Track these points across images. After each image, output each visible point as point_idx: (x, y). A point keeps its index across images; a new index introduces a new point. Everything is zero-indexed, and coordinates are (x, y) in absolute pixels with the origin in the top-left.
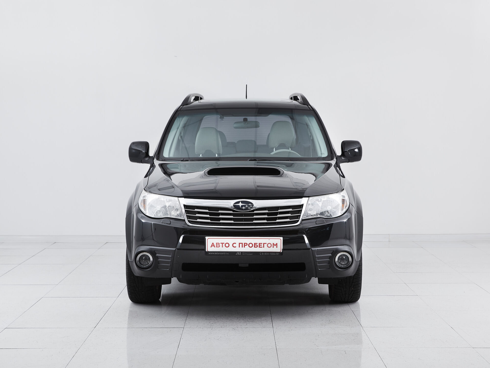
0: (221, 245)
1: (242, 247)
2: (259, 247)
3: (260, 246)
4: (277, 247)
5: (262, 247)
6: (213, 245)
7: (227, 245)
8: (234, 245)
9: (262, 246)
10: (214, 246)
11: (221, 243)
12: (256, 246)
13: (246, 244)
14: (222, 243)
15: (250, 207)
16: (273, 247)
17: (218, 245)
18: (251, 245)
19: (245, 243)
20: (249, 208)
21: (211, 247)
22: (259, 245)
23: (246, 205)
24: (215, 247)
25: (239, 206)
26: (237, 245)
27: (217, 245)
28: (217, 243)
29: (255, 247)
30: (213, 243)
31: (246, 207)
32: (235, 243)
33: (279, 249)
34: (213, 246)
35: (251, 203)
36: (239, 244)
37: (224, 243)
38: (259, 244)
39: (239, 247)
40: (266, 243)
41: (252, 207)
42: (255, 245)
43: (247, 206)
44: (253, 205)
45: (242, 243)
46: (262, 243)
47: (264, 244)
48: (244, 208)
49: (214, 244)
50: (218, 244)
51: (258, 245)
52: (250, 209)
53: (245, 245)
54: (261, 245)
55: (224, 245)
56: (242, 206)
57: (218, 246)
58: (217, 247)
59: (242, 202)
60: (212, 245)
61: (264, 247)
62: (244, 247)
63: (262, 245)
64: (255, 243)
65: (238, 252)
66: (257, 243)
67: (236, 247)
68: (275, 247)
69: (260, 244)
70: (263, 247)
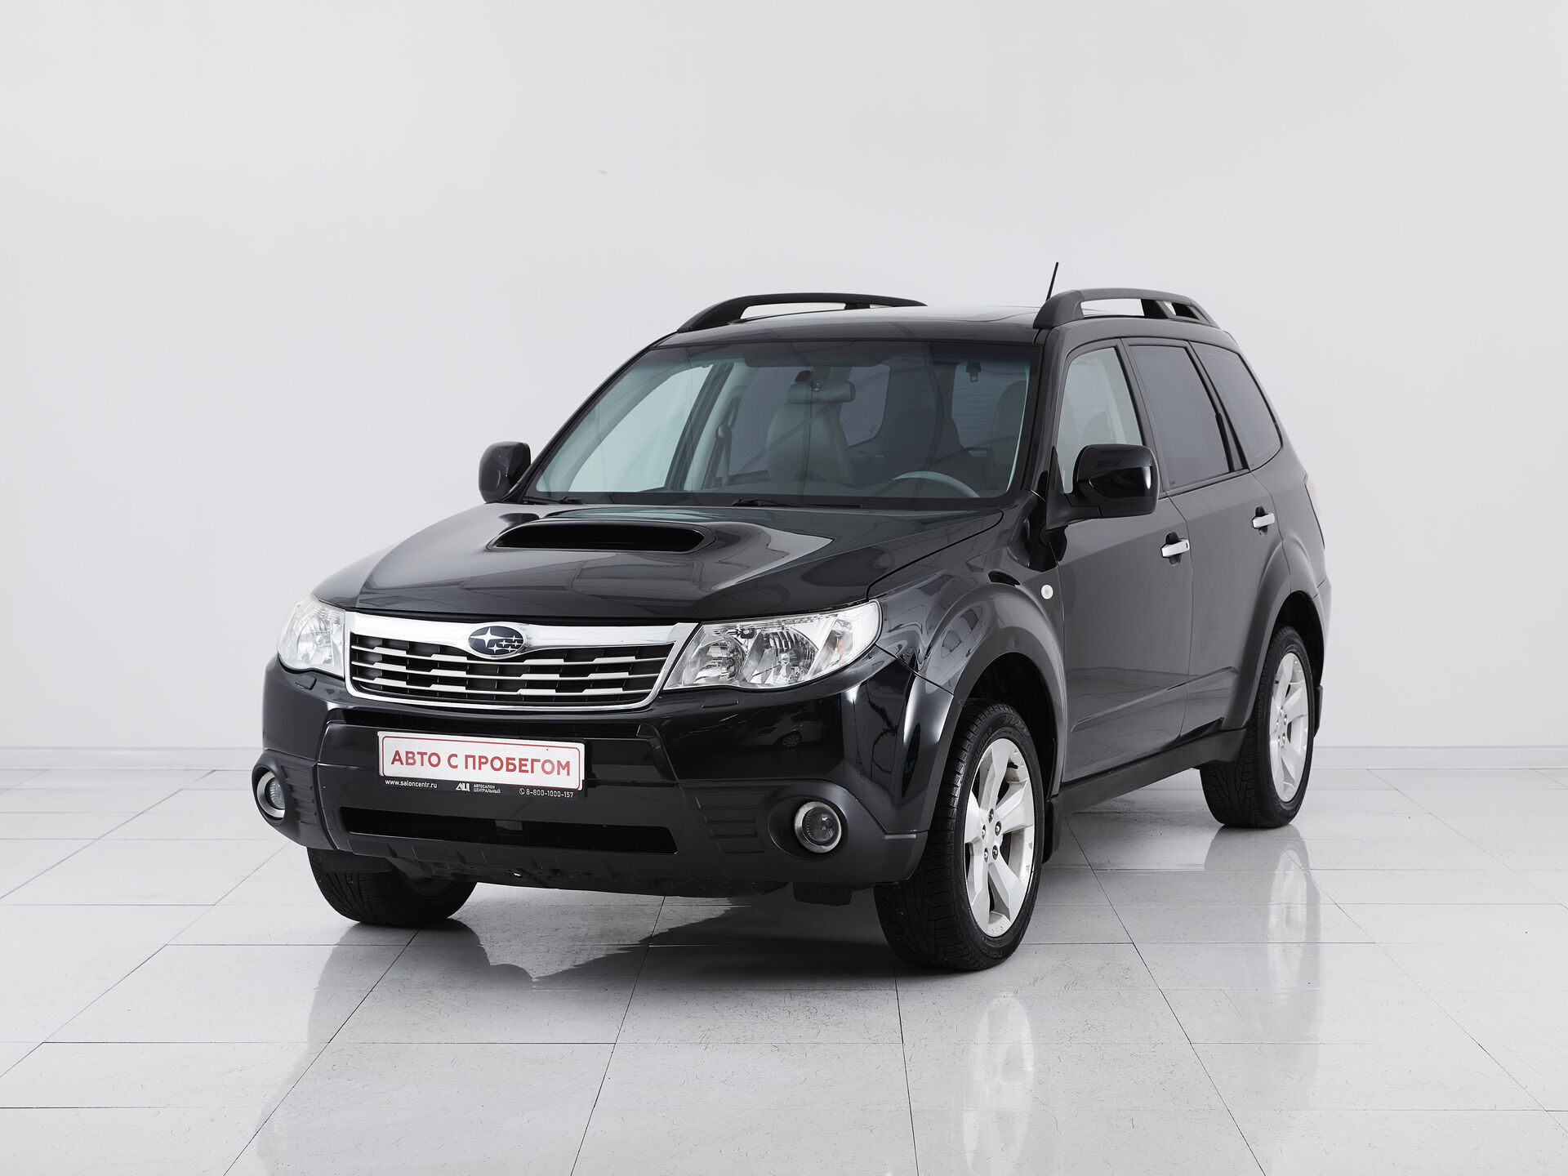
0: (418, 757)
1: (474, 768)
2: (521, 771)
3: (523, 768)
4: (568, 774)
5: (527, 771)
6: (397, 758)
7: (434, 759)
8: (454, 761)
9: (528, 768)
10: (400, 760)
11: (418, 753)
12: (511, 767)
13: (483, 760)
14: (422, 754)
15: (513, 647)
16: (559, 773)
17: (410, 758)
18: (497, 764)
19: (480, 757)
20: (510, 649)
21: (393, 763)
22: (521, 765)
23: (502, 640)
24: (402, 764)
25: (484, 641)
26: (459, 761)
27: (407, 758)
28: (407, 753)
29: (508, 770)
30: (397, 753)
31: (500, 646)
32: (456, 756)
33: (573, 779)
34: (397, 760)
35: (518, 635)
36: (467, 757)
37: (426, 754)
38: (521, 760)
39: (466, 768)
40: (539, 761)
41: (518, 647)
42: (509, 764)
43: (504, 643)
44: (522, 641)
45: (474, 757)
46: (527, 760)
47: (533, 761)
48: (495, 648)
49: (399, 756)
50: (410, 755)
51: (517, 762)
52: (511, 651)
53: (480, 763)
54: (526, 765)
55: (426, 758)
56: (492, 643)
57: (410, 761)
58: (407, 764)
59: (495, 630)
60: (395, 756)
61: (532, 772)
62: (480, 768)
63: (529, 763)
64: (508, 759)
65: (462, 782)
66: (514, 759)
67: (456, 767)
68: (564, 772)
69: (523, 762)
70: (530, 771)
